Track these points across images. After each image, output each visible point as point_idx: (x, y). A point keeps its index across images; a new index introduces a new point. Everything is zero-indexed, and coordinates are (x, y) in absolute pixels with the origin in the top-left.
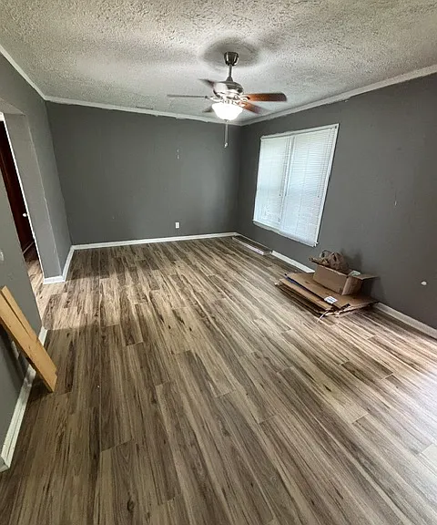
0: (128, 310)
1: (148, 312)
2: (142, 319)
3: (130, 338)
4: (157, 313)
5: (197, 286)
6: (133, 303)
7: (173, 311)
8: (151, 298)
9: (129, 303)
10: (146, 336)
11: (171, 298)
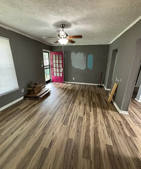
0: (94, 111)
1: (88, 108)
2: (90, 106)
3: (94, 103)
4: (85, 106)
5: (64, 111)
6: (92, 113)
7: (80, 105)
8: (85, 113)
9: (93, 113)
10: (90, 102)
11: (77, 110)
